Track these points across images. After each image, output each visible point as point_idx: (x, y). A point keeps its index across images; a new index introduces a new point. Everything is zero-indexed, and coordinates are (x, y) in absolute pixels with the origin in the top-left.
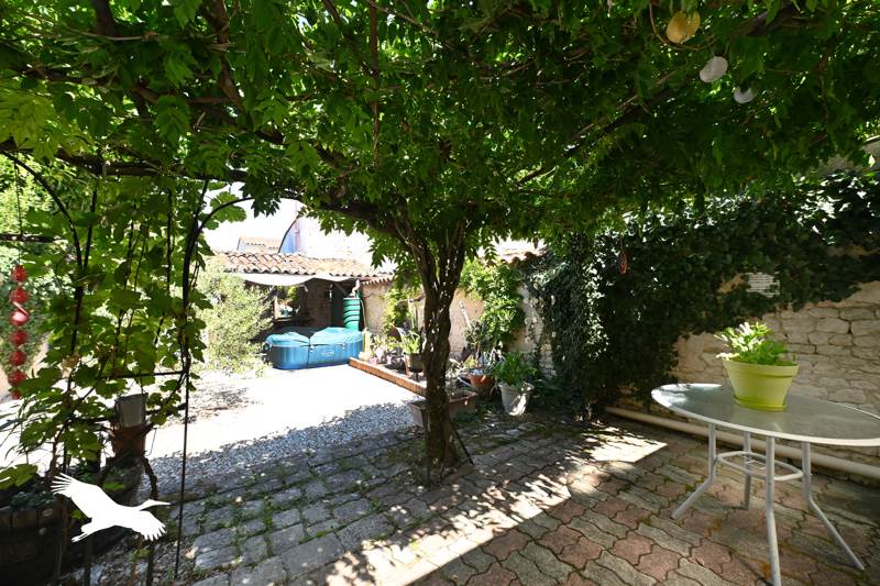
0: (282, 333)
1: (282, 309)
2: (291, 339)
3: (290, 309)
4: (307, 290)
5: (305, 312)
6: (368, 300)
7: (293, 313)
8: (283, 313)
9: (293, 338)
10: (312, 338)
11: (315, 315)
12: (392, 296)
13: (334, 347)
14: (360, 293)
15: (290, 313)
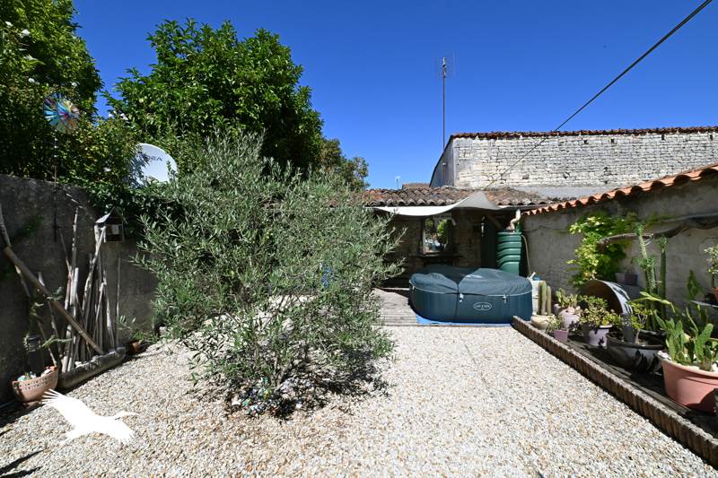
0: (426, 273)
1: (430, 244)
2: (436, 282)
3: (438, 244)
4: (454, 224)
5: (453, 247)
6: (532, 236)
7: (440, 248)
8: (430, 248)
9: (437, 281)
10: (461, 284)
11: (463, 251)
12: (591, 229)
13: (491, 300)
14: (521, 226)
15: (437, 248)
